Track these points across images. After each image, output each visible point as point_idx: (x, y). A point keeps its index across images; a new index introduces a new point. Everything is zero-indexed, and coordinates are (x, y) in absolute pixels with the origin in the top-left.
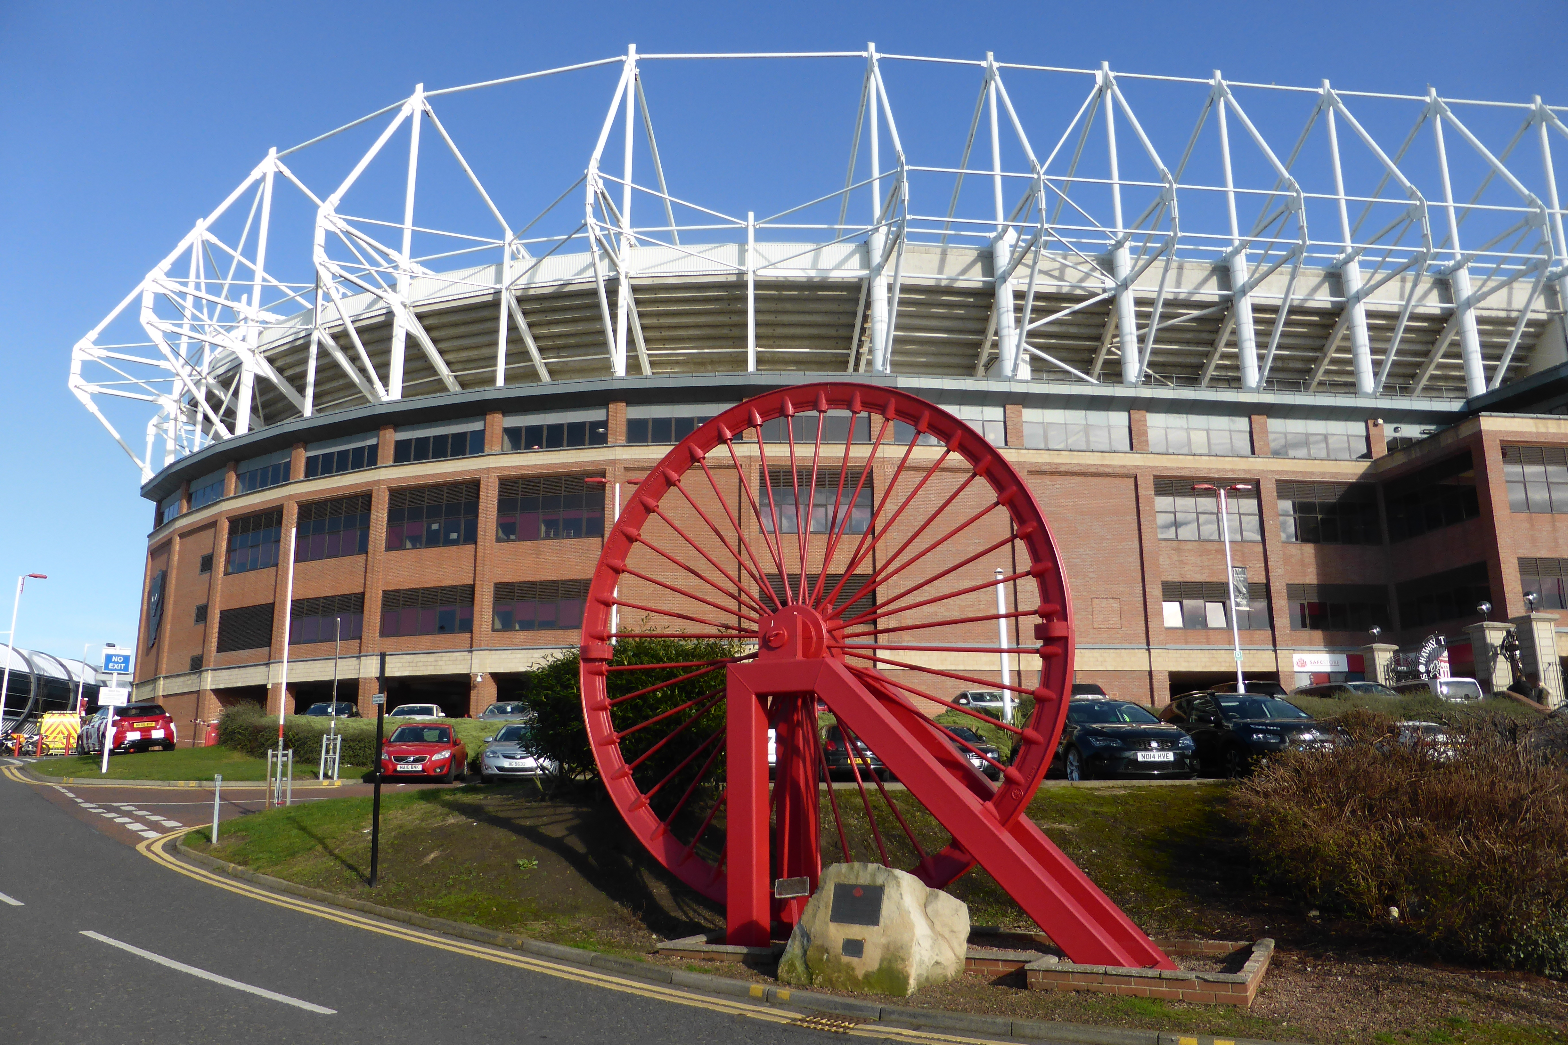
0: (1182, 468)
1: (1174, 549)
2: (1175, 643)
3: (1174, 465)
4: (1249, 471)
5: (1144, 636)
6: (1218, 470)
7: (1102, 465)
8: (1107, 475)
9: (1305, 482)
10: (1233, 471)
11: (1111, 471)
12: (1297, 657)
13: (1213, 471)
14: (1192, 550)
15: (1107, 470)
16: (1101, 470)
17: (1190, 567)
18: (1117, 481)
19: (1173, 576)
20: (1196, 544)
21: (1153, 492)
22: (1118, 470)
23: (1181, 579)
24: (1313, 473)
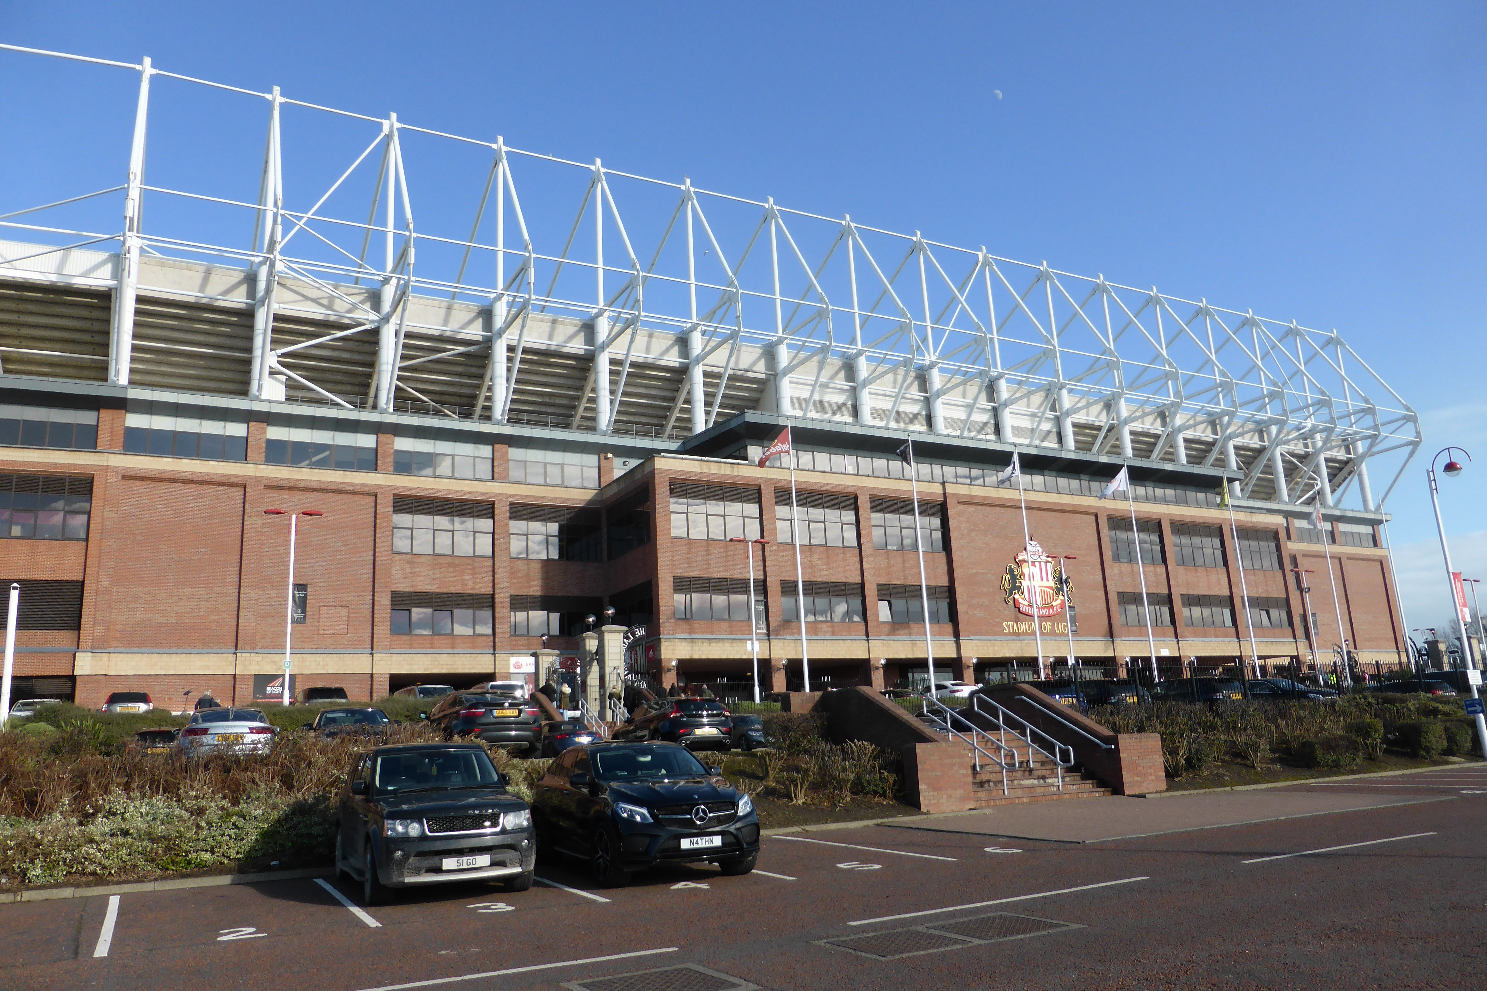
0: (423, 489)
1: (408, 562)
2: (401, 648)
3: (415, 486)
4: (486, 494)
5: (370, 641)
6: (457, 492)
7: (343, 483)
8: (348, 492)
9: (538, 505)
10: (471, 493)
11: (351, 488)
12: (513, 660)
13: (453, 492)
14: (425, 563)
15: (347, 488)
16: (341, 487)
17: (422, 579)
18: (356, 498)
19: (404, 586)
20: (429, 557)
21: (391, 510)
22: (358, 489)
23: (412, 590)
24: (544, 498)
